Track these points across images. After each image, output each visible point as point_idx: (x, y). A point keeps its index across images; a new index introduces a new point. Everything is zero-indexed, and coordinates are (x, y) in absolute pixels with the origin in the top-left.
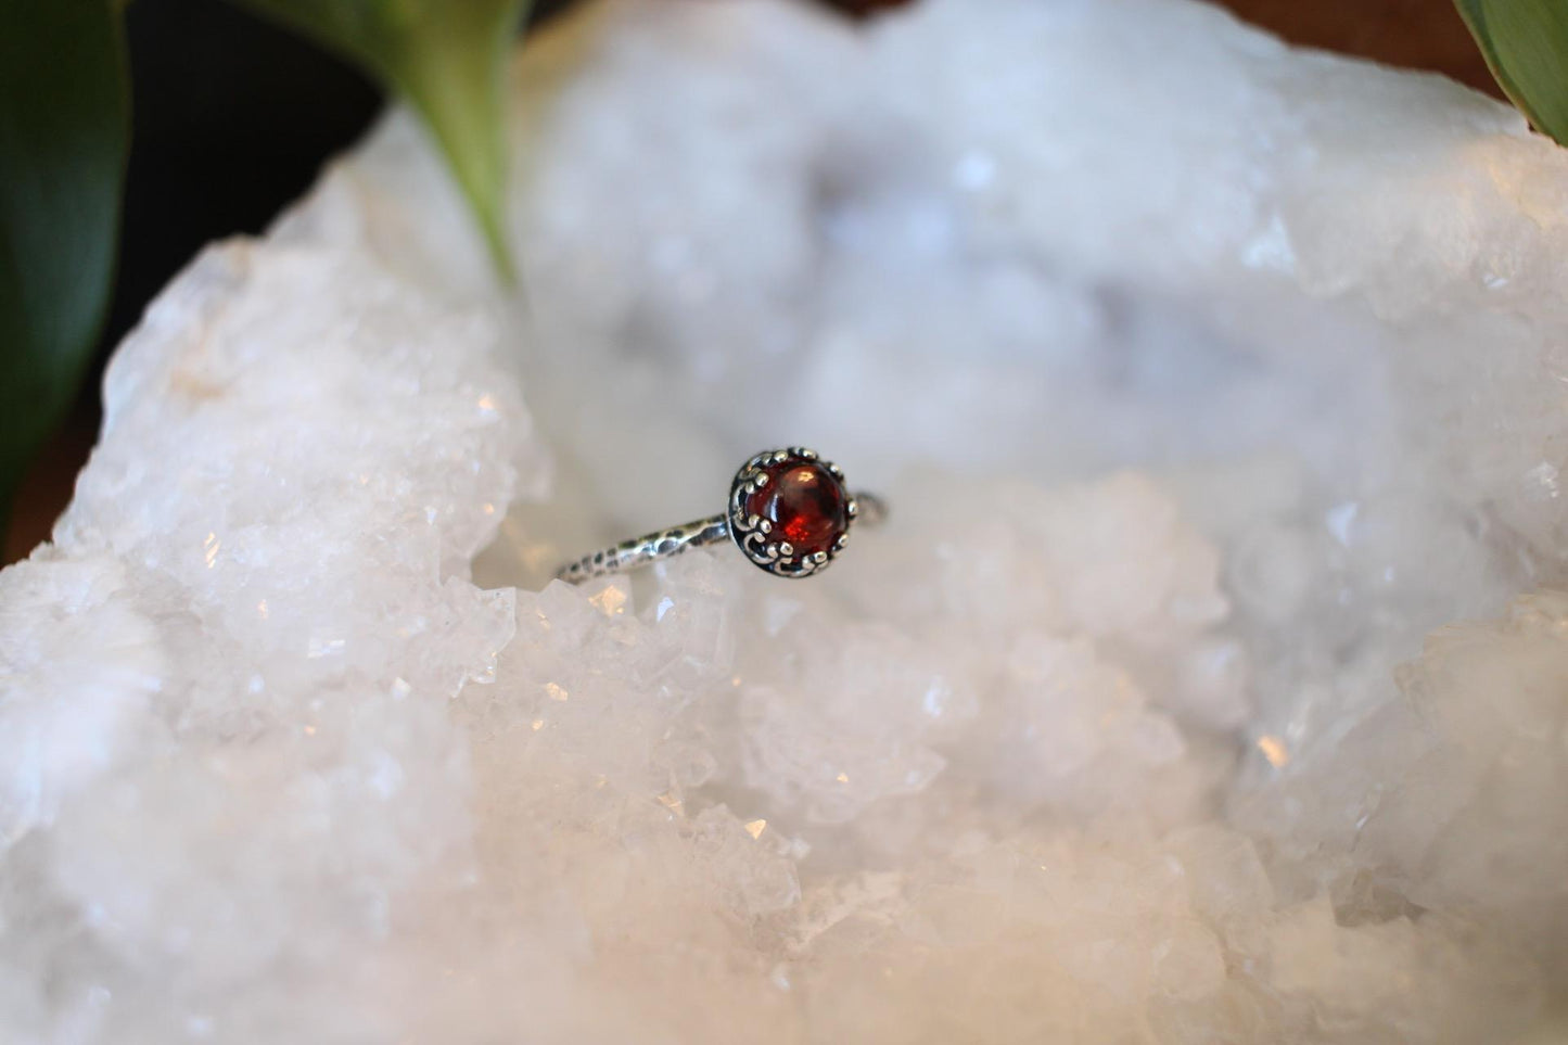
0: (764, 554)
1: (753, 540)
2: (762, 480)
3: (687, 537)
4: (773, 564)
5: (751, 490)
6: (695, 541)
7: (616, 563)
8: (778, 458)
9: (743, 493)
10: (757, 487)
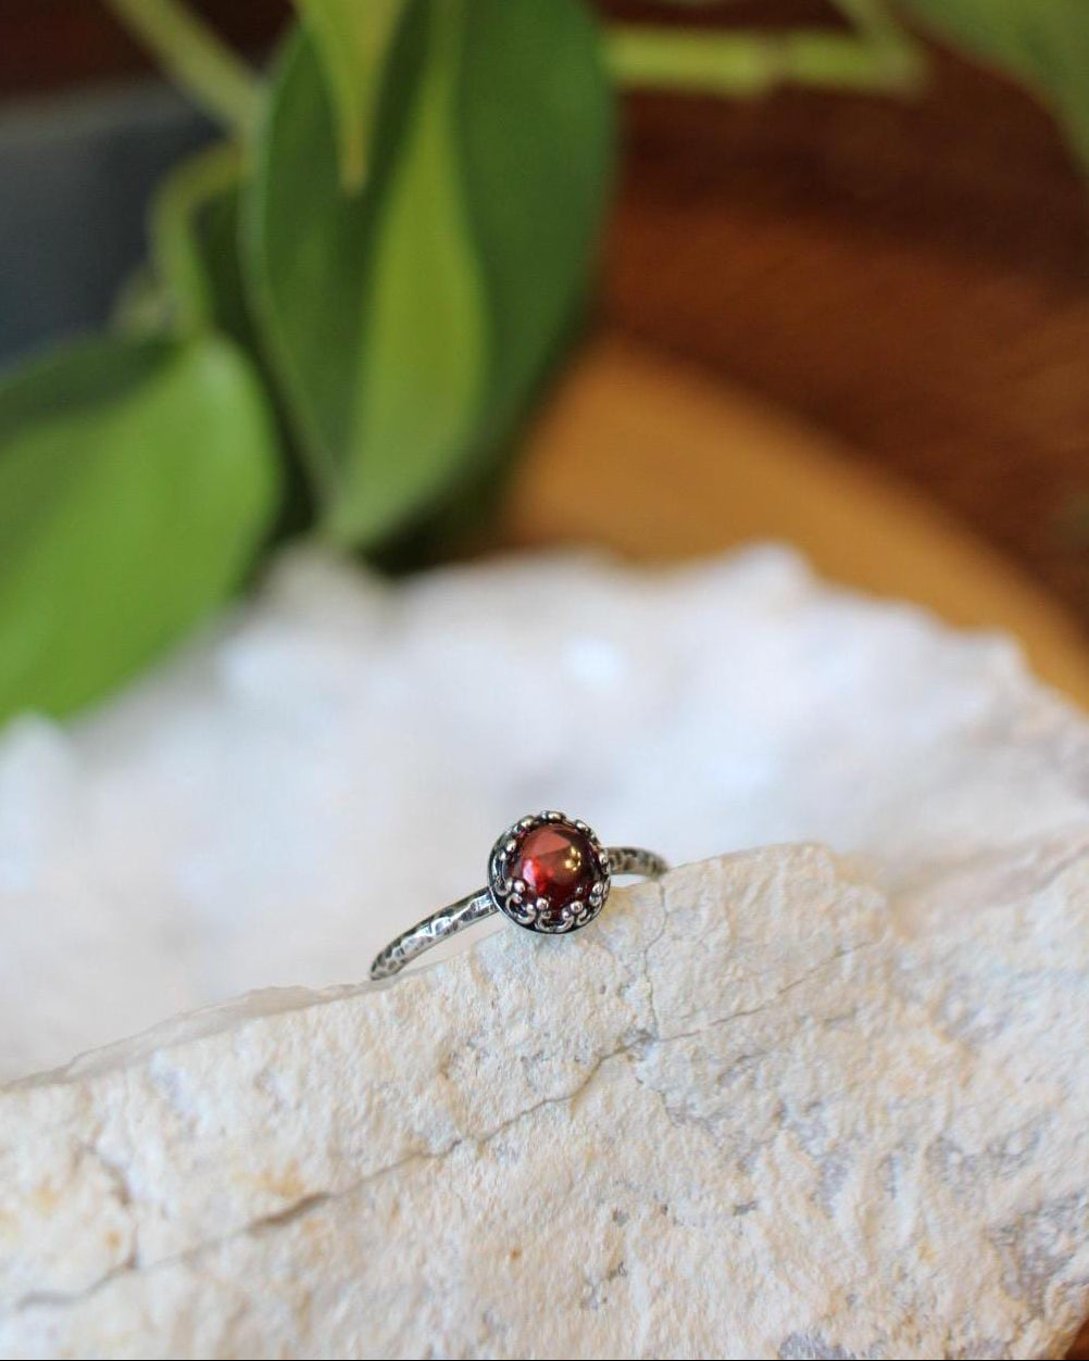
0: (525, 914)
1: (512, 903)
2: (511, 846)
3: (457, 915)
4: (535, 921)
5: (503, 857)
6: (465, 917)
7: (402, 950)
8: (524, 824)
9: (499, 863)
10: (507, 853)
